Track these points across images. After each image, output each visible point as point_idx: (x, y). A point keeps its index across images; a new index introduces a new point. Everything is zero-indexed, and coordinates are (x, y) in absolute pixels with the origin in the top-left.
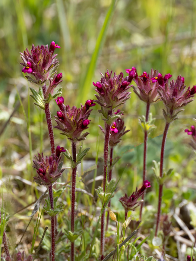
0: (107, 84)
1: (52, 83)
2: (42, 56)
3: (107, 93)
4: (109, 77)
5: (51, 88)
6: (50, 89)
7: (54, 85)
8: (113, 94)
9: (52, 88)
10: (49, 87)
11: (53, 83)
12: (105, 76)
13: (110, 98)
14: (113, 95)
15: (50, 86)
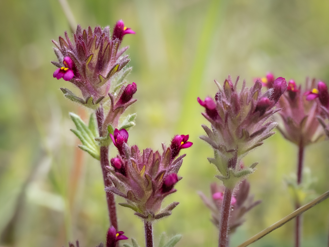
0: (227, 103)
1: (115, 104)
2: (96, 48)
3: (226, 121)
4: (233, 90)
5: (113, 114)
6: (112, 117)
7: (119, 108)
8: (239, 124)
9: (115, 115)
10: (110, 112)
11: (117, 104)
12: (224, 86)
13: (233, 132)
14: (239, 126)
15: (112, 110)
